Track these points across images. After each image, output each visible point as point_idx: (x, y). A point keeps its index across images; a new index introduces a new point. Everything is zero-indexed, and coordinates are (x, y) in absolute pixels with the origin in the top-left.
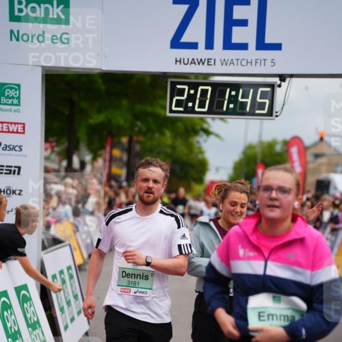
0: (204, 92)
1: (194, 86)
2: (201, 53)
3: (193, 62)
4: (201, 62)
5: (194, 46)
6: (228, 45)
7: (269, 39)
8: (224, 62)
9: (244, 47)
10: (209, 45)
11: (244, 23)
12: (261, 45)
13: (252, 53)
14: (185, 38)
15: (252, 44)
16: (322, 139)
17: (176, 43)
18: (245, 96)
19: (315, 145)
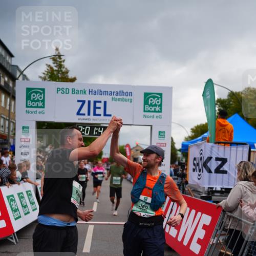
0: (88, 129)
1: (84, 127)
2: (86, 116)
3: (84, 119)
4: (86, 119)
5: (84, 114)
6: (95, 114)
7: (107, 113)
8: (93, 120)
9: (100, 115)
10: (89, 114)
11: (100, 108)
12: (105, 115)
13: (102, 117)
14: (81, 112)
15: (102, 114)
16: (137, 145)
17: (78, 113)
18: (101, 130)
19: (136, 147)
